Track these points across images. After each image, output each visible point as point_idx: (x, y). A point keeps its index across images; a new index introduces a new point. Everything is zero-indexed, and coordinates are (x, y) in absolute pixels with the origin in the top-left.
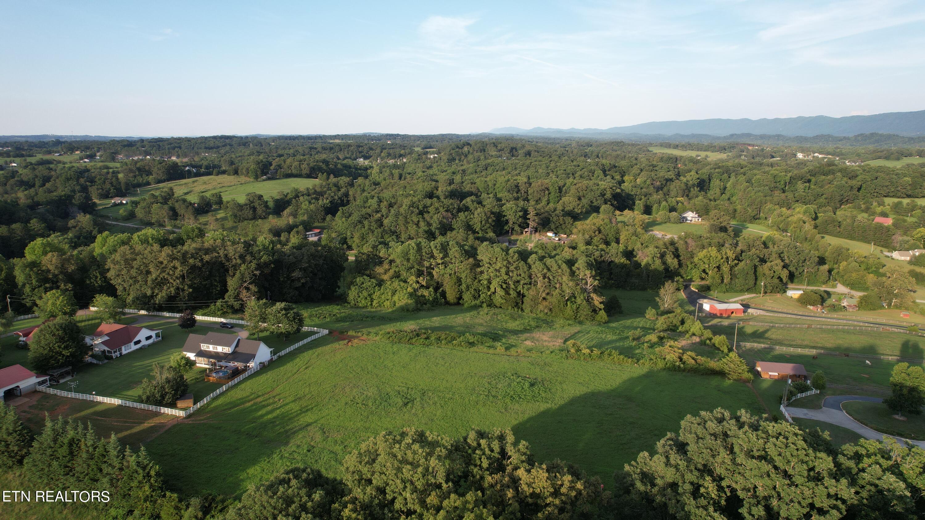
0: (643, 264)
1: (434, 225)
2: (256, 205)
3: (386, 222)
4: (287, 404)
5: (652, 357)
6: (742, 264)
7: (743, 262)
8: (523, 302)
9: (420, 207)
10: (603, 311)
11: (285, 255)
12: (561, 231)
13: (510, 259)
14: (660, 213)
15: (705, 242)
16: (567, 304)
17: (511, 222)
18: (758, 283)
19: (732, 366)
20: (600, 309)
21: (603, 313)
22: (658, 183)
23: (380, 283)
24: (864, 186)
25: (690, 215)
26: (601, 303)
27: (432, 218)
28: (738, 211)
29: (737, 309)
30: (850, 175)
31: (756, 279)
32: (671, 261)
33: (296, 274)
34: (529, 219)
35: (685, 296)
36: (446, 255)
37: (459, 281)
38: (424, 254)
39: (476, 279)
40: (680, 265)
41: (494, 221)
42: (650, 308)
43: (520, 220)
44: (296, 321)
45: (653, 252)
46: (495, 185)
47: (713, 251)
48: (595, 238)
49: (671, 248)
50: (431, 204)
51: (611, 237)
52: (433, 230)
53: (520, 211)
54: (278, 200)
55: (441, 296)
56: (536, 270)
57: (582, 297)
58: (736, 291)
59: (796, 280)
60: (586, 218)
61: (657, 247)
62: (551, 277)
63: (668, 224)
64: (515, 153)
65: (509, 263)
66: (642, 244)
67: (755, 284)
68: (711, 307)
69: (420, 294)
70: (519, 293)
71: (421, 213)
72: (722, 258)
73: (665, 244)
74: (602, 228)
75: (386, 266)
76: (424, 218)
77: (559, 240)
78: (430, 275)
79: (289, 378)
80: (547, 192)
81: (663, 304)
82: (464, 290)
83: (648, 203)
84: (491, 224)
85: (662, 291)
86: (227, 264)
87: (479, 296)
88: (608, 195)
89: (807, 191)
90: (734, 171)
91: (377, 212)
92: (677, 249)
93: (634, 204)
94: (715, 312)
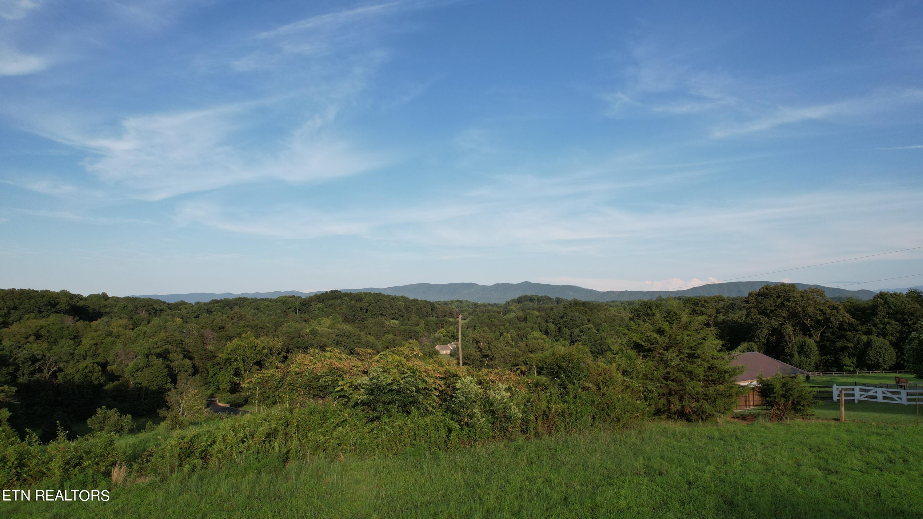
40: (195, 369)
47: (249, 338)
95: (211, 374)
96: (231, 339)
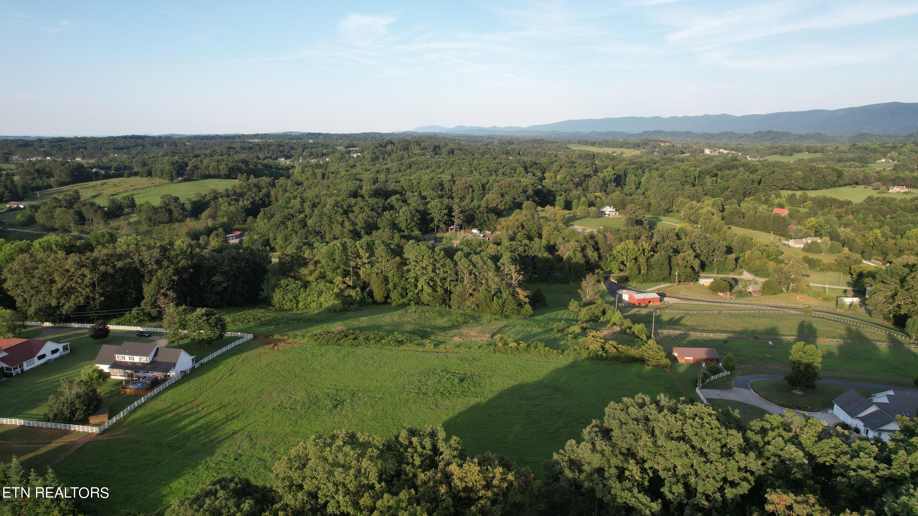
0: (565, 258)
1: (360, 224)
2: (172, 207)
3: (310, 222)
4: (212, 413)
5: (576, 347)
6: (657, 255)
7: (658, 253)
8: (450, 299)
9: (345, 207)
10: (528, 305)
11: (205, 258)
12: (486, 228)
13: (436, 257)
14: (580, 208)
15: (623, 235)
16: (493, 299)
17: (436, 220)
18: (672, 273)
19: (651, 352)
20: (526, 303)
21: (528, 306)
22: (577, 179)
23: (306, 285)
24: (763, 179)
25: (608, 210)
26: (526, 297)
27: (356, 217)
28: (653, 205)
29: (654, 298)
30: (751, 170)
31: (671, 269)
32: (592, 254)
33: (217, 278)
34: (454, 216)
35: (605, 288)
36: (372, 254)
37: (386, 280)
38: (350, 254)
39: (403, 277)
40: (600, 258)
41: (419, 219)
42: (572, 300)
43: (445, 217)
44: (219, 326)
45: (574, 246)
46: (419, 183)
47: (630, 244)
48: (519, 234)
49: (591, 242)
50: (356, 204)
51: (534, 232)
52: (359, 229)
53: (445, 209)
54: (195, 202)
55: (368, 295)
56: (462, 267)
57: (508, 292)
58: (653, 281)
59: (707, 269)
60: (509, 215)
61: (577, 241)
62: (477, 274)
63: (587, 219)
64: (438, 151)
65: (435, 260)
66: (564, 239)
67: (670, 274)
68: (630, 297)
69: (346, 294)
70: (446, 290)
71: (346, 213)
72: (639, 250)
73: (585, 238)
74: (525, 224)
75: (311, 267)
76: (348, 218)
77: (484, 236)
78: (357, 274)
79: (212, 386)
80: (470, 189)
81: (585, 296)
82: (391, 289)
83: (568, 199)
84: (416, 222)
85: (584, 284)
86: (142, 270)
87: (407, 294)
88: (530, 192)
89: (714, 184)
90: (648, 167)
91: (301, 212)
92: (596, 243)
93: (555, 199)
94: (633, 302)
95: (609, 260)
96: (621, 240)
